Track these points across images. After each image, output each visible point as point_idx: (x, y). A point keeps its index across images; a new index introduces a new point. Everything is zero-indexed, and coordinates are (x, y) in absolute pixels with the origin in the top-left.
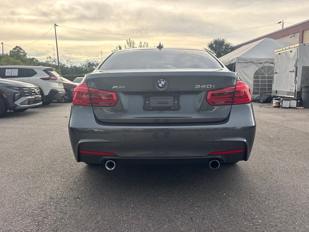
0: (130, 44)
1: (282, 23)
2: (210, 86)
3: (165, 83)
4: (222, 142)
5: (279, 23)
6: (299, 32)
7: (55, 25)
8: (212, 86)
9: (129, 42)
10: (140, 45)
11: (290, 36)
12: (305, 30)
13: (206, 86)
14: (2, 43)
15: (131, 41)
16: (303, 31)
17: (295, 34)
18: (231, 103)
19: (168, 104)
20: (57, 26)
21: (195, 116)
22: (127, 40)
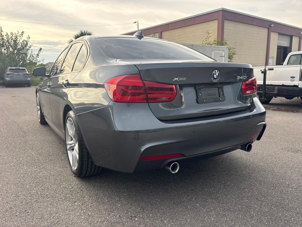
1: (137, 23)
5: (135, 23)
6: (158, 33)
11: (152, 35)
12: (163, 31)
16: (161, 32)
17: (155, 34)
19: (215, 95)
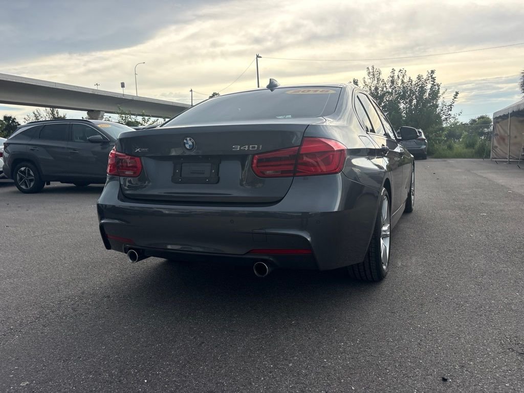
0: (373, 75)
2: (254, 147)
3: (193, 143)
4: (266, 234)
7: (258, 56)
8: (258, 147)
9: (371, 71)
10: (392, 75)
13: (249, 147)
14: (191, 91)
15: (375, 70)
18: (292, 174)
19: (203, 173)
20: (261, 57)
21: (236, 193)
22: (368, 68)
